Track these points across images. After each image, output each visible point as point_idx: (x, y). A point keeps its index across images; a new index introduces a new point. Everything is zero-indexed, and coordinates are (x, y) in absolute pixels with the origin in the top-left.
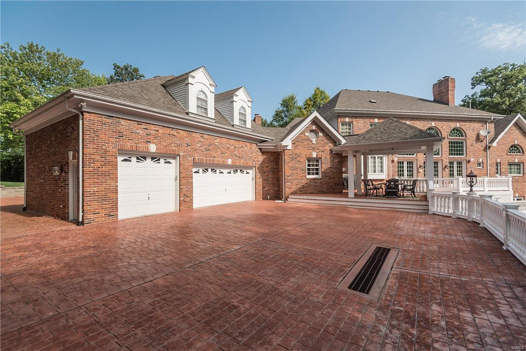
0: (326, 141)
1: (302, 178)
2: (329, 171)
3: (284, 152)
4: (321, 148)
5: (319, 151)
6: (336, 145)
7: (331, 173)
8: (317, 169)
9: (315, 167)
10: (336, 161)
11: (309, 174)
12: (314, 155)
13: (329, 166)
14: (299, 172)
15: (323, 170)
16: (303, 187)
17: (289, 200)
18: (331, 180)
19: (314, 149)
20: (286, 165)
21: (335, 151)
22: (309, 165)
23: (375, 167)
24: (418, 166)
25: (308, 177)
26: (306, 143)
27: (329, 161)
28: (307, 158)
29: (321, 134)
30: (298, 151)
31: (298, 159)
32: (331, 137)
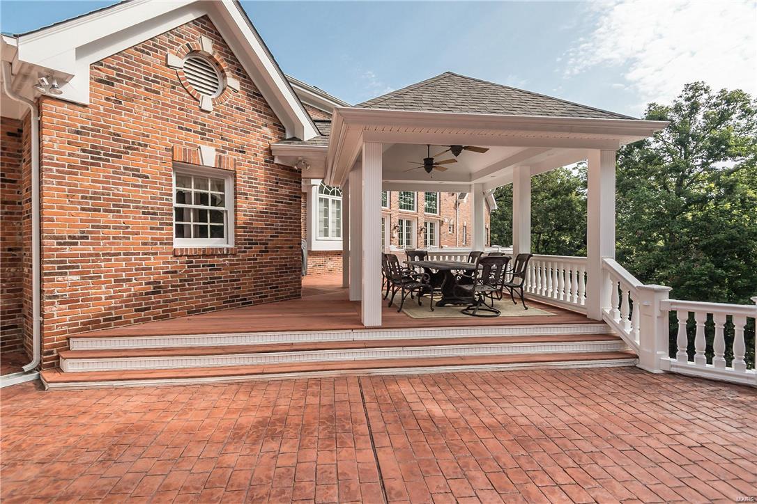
0: (251, 113)
1: (150, 248)
2: (261, 225)
3: (39, 113)
4: (237, 139)
5: (226, 144)
6: (282, 139)
7: (268, 234)
8: (217, 216)
9: (210, 207)
10: (283, 191)
11: (181, 232)
12: (209, 156)
13: (260, 207)
14: (136, 220)
15: (242, 219)
16: (157, 289)
17: (69, 366)
18: (266, 258)
19: (204, 133)
20: (50, 183)
21: (280, 158)
22: (181, 197)
23: (326, 222)
24: (392, 226)
25: (179, 243)
26: (167, 96)
27: (261, 188)
28: (176, 165)
29: (233, 82)
30: (126, 124)
31: (130, 160)
32: (268, 106)
